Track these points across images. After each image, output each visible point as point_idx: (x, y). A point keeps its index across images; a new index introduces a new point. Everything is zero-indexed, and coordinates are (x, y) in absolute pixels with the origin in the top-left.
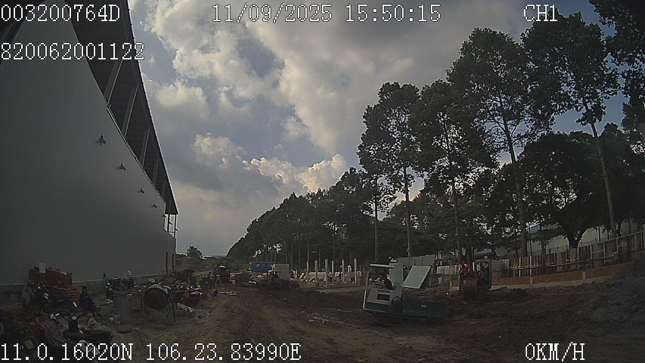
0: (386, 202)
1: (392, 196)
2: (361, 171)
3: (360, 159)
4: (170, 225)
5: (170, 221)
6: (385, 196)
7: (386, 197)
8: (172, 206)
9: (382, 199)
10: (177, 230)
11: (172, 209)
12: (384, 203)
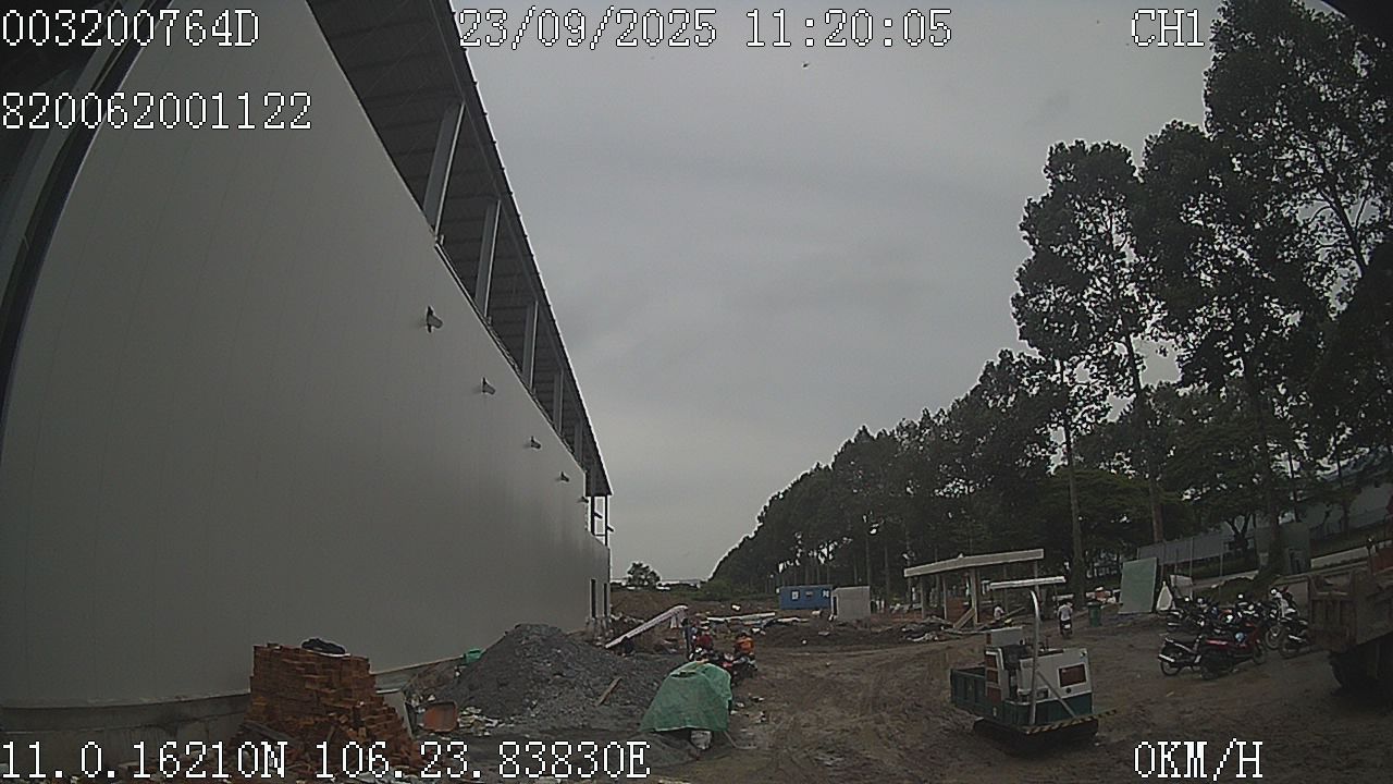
0: (1089, 423)
1: (1099, 408)
2: (1022, 354)
3: (1018, 327)
4: (596, 518)
5: (596, 511)
6: (1087, 408)
7: (1086, 411)
8: (597, 477)
9: (1079, 416)
10: (612, 530)
11: (598, 485)
12: (1084, 425)
